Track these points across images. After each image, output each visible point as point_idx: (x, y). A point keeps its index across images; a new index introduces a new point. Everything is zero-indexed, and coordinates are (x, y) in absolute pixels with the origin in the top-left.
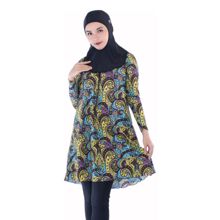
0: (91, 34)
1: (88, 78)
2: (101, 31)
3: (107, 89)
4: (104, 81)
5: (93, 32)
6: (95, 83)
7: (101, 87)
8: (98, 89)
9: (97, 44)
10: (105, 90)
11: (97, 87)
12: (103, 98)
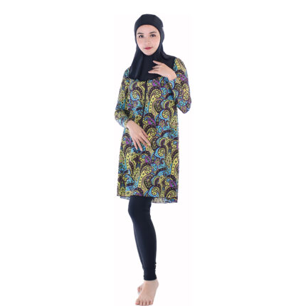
0: (142, 36)
1: (134, 88)
2: (153, 36)
3: (153, 99)
4: (151, 91)
5: (145, 36)
6: (141, 94)
7: (147, 98)
8: (145, 100)
9: (146, 48)
10: (152, 100)
11: (144, 97)
12: (150, 109)
